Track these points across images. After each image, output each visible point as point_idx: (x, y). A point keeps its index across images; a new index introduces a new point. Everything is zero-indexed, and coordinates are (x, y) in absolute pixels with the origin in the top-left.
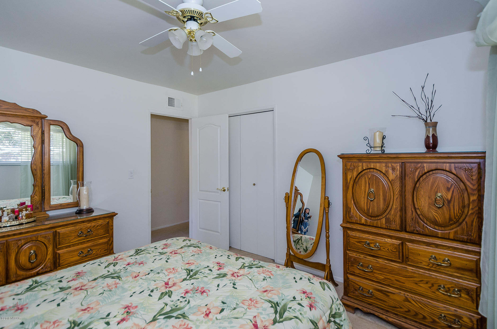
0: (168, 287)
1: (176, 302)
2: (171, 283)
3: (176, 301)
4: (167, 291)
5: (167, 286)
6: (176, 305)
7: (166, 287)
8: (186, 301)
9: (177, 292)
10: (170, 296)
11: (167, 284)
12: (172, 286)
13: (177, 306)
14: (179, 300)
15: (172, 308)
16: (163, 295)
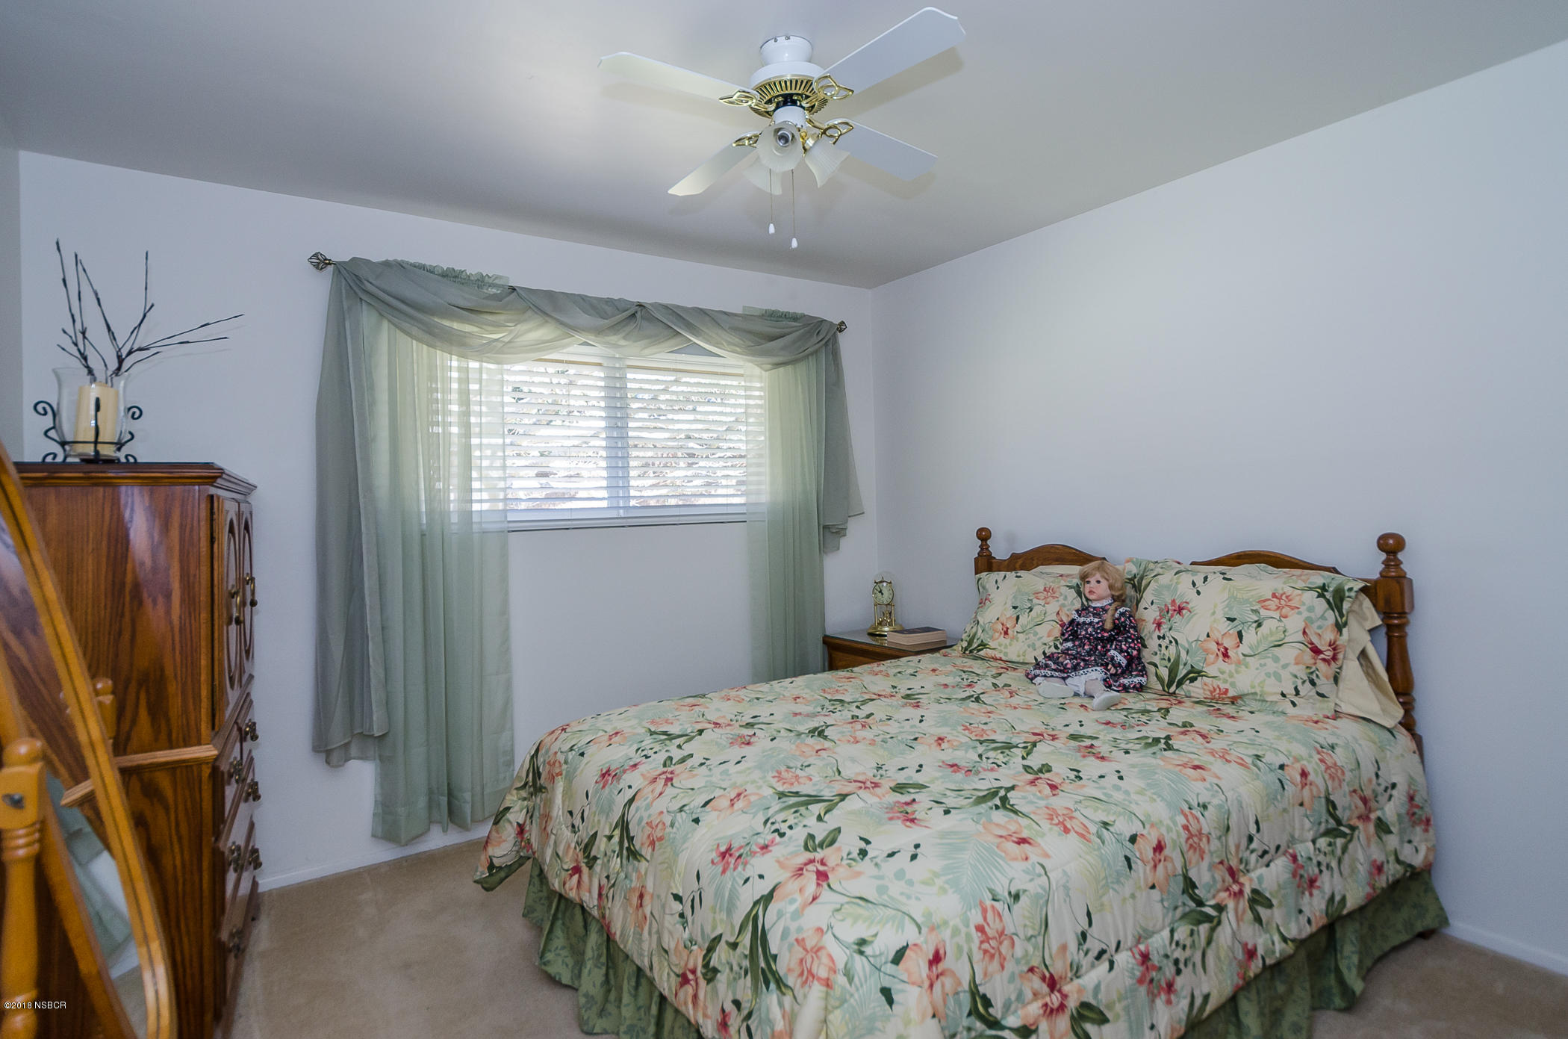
0: (816, 864)
1: (796, 821)
2: (810, 879)
3: (796, 824)
4: (818, 850)
5: (821, 868)
6: (798, 814)
7: (823, 863)
8: (773, 823)
9: (791, 849)
10: (811, 837)
11: (822, 876)
12: (806, 864)
13: (796, 812)
14: (791, 827)
15: (807, 808)
16: (831, 840)
